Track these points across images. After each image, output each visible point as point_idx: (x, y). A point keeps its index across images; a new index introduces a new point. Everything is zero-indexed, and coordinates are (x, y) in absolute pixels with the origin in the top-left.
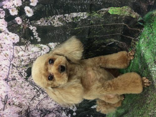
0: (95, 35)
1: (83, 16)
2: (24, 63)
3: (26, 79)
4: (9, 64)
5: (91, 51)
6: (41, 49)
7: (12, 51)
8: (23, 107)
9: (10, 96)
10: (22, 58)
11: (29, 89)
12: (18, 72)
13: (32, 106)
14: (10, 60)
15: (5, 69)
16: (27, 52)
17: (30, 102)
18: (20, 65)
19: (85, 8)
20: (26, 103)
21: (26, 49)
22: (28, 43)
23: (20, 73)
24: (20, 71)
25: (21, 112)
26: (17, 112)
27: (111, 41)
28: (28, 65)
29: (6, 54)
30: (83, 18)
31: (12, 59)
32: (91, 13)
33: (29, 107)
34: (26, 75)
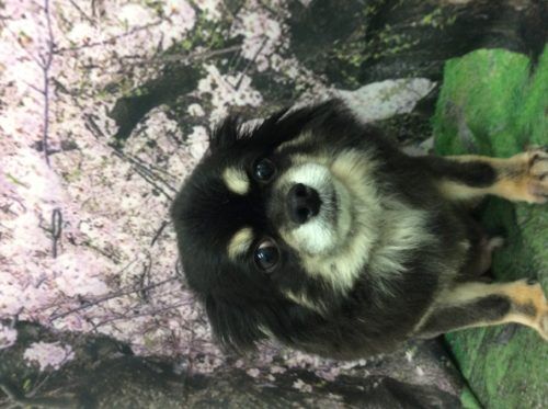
2: (99, 75)
3: (117, 147)
4: (42, 81)
5: (391, 25)
6: (160, 13)
7: (45, 22)
8: (126, 263)
9: (68, 215)
10: (88, 52)
11: (134, 194)
12: (82, 114)
13: (157, 263)
14: (41, 61)
15: (30, 99)
16: (104, 25)
17: (147, 247)
18: (85, 84)
20: (133, 250)
21: (97, 13)
23: (90, 119)
24: (87, 111)
25: (118, 276)
26: (102, 274)
28: (117, 85)
29: (22, 33)
31: (51, 59)
33: (146, 268)
34: (114, 131)
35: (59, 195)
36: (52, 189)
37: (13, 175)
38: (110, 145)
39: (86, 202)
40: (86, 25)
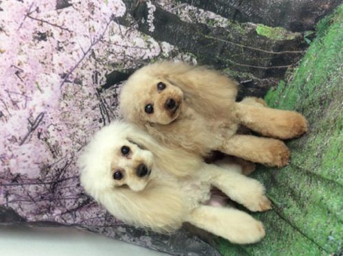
0: (229, 58)
1: (222, 24)
2: (112, 58)
3: (99, 91)
4: (88, 48)
6: (149, 46)
7: (105, 27)
8: (59, 158)
9: (47, 119)
10: (114, 47)
11: (90, 118)
12: (94, 70)
14: (93, 40)
15: (76, 53)
16: (127, 40)
17: (76, 150)
18: (104, 58)
19: (227, 13)
20: (67, 151)
22: (134, 27)
23: (96, 75)
24: (98, 70)
25: (50, 167)
26: (42, 162)
27: (248, 77)
28: (118, 65)
29: (93, 27)
30: (221, 26)
31: (97, 42)
32: (234, 22)
33: (67, 164)
34: (103, 83)
35: (54, 103)
36: (53, 99)
37: (39, 84)
38: (97, 89)
39: (65, 112)
40: (120, 37)
